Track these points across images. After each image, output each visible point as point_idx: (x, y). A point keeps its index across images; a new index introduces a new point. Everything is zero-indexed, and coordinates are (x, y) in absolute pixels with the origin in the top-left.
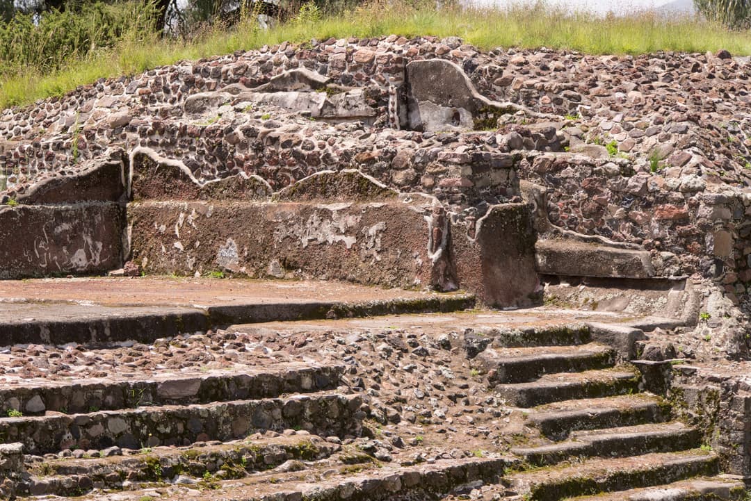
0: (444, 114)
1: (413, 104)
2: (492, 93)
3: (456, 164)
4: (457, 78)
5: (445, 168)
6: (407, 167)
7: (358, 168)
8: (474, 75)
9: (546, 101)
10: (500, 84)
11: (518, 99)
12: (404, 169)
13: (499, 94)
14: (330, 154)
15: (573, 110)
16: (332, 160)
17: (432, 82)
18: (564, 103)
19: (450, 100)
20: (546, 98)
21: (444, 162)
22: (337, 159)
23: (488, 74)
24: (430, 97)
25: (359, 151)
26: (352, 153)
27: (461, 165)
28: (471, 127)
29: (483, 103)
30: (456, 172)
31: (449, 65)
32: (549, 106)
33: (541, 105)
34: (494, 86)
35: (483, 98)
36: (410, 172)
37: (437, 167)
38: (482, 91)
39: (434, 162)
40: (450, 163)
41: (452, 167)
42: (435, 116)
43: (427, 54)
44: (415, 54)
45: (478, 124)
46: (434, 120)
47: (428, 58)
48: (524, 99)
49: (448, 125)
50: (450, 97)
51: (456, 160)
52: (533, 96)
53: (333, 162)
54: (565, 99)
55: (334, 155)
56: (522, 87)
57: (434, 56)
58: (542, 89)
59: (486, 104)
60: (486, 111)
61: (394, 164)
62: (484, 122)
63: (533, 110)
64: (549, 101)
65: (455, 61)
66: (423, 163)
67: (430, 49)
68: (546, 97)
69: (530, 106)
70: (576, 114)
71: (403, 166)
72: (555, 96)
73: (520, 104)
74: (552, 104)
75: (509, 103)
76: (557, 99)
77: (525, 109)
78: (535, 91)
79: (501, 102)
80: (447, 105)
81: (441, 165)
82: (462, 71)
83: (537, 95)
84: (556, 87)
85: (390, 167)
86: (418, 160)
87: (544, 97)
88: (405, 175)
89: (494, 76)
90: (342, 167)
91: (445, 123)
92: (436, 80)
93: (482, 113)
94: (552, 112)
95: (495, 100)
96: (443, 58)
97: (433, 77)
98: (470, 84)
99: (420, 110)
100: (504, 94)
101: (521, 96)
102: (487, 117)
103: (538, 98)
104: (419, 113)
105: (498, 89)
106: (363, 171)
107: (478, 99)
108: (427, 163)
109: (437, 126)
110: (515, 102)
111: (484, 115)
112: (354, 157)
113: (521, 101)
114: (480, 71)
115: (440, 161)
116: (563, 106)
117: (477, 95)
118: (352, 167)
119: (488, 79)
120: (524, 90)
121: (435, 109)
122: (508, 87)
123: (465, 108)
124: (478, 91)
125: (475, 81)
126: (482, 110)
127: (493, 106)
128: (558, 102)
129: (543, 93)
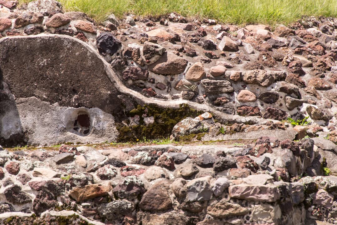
0: (63, 118)
1: (7, 103)
2: (148, 85)
3: (264, 202)
4: (89, 63)
5: (244, 209)
6: (170, 207)
7: (75, 209)
8: (116, 59)
9: (247, 98)
10: (162, 72)
11: (196, 94)
12: (164, 211)
13: (160, 87)
14: (19, 188)
15: (295, 111)
16: (24, 197)
17: (42, 68)
18: (281, 101)
19: (76, 96)
20: (247, 93)
21: (243, 200)
22: (33, 196)
23: (143, 57)
24: (37, 92)
25: (78, 184)
26: (63, 186)
27: (272, 204)
28: (114, 137)
29: (135, 102)
30: (262, 215)
31: (74, 43)
32: (253, 105)
33: (238, 103)
34: (152, 75)
35: (135, 93)
36: (175, 215)
37: (228, 207)
38: (130, 82)
39: (224, 200)
40: (253, 201)
41: (257, 209)
42: (46, 120)
43: (30, 27)
44: (8, 27)
45: (126, 133)
46: (44, 125)
47: (32, 32)
48: (207, 94)
49: (69, 134)
50: (74, 91)
51: (264, 197)
52: (225, 90)
53: (25, 200)
54: (282, 94)
55: (26, 188)
56: (204, 76)
57: (42, 30)
58: (240, 81)
59: (142, 102)
60: (141, 113)
61: (145, 203)
62: (137, 130)
63: (225, 111)
64: (253, 98)
65: (83, 38)
66: (202, 202)
67: (34, 19)
68: (246, 91)
69: (218, 105)
70: (302, 117)
71: (163, 206)
72: (264, 91)
73: (201, 102)
74: (259, 103)
75: (180, 101)
76: (267, 94)
77: (212, 110)
78: (227, 83)
79: (166, 99)
80: (69, 104)
81: (236, 205)
82: (96, 52)
83: (230, 89)
84: (266, 77)
85: (137, 207)
86: (191, 197)
87: (243, 92)
88: (166, 220)
89: (153, 60)
90: (44, 207)
91: (64, 130)
92: (50, 65)
93: (133, 115)
94: (259, 114)
95: (154, 96)
96: (60, 32)
97: (44, 62)
98: (111, 72)
99: (20, 111)
100: (169, 87)
101: (201, 89)
102: (141, 121)
103: (231, 93)
104: (17, 115)
105: (160, 79)
106: (85, 214)
107: (126, 95)
108: (209, 201)
109: (50, 136)
110: (192, 99)
111: (137, 118)
112: (67, 193)
113: (201, 97)
114: (129, 53)
115: (235, 199)
116: (277, 105)
117: (124, 89)
118: (62, 208)
119: (142, 64)
120: (207, 80)
121: (47, 110)
122: (176, 78)
123: (102, 108)
124: (125, 82)
125: (118, 68)
126: (134, 110)
127: (154, 106)
128: (270, 98)
129: (240, 85)
